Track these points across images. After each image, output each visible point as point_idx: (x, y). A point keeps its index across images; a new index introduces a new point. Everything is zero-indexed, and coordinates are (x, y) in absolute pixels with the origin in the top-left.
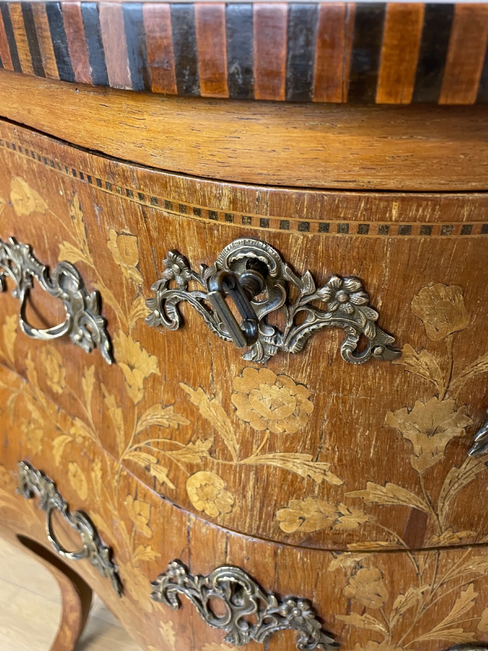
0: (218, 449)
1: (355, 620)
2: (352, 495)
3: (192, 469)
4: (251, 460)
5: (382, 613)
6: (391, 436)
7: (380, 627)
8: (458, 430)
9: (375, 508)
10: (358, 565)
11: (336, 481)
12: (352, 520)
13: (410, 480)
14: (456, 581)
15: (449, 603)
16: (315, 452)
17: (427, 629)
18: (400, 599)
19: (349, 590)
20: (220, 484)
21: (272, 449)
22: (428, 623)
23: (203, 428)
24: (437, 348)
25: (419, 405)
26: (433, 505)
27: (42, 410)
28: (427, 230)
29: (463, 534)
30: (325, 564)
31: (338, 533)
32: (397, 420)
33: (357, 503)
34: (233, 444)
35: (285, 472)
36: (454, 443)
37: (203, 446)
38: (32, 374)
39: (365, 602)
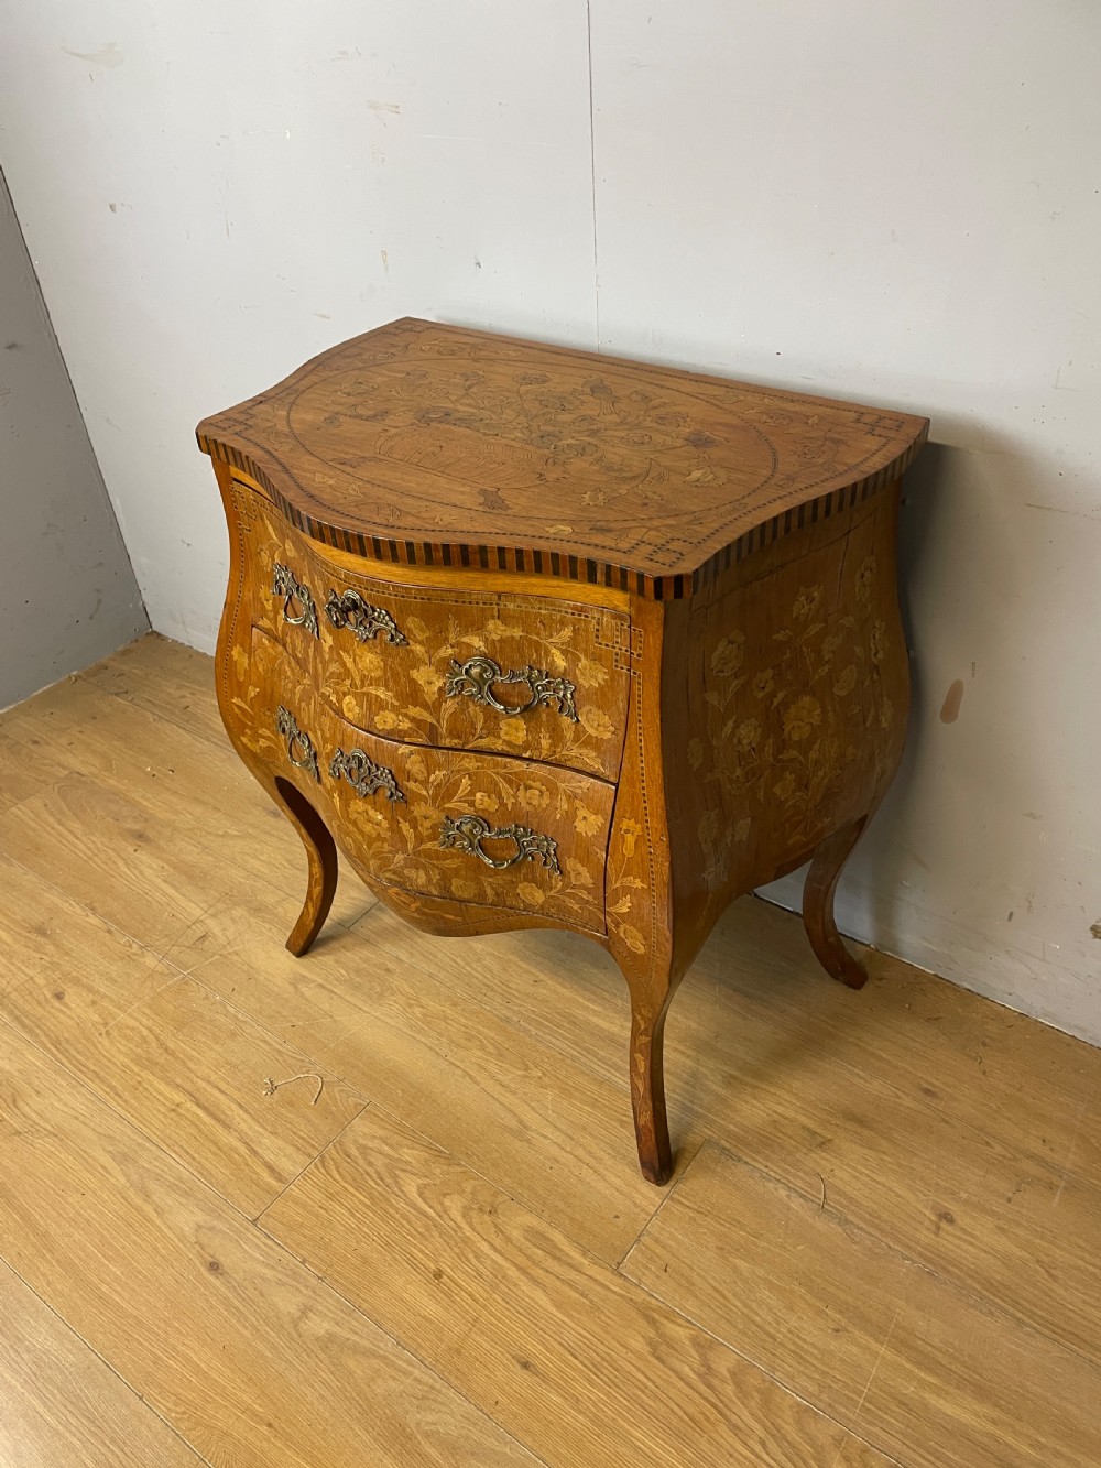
0: (353, 685)
1: (412, 785)
2: (403, 711)
3: (345, 694)
4: (364, 690)
5: (424, 784)
6: (413, 682)
7: (424, 792)
8: (440, 684)
9: (413, 720)
10: (411, 753)
11: (397, 703)
12: (406, 725)
13: (425, 706)
14: (459, 771)
15: (457, 784)
16: (386, 686)
17: (449, 801)
18: (432, 777)
19: (408, 766)
20: (354, 702)
21: (371, 685)
22: (449, 796)
23: (347, 673)
24: (421, 643)
25: (422, 668)
26: (438, 722)
27: (292, 670)
28: (403, 597)
29: (456, 741)
30: (397, 749)
31: (400, 731)
32: (414, 674)
33: (406, 715)
34: (358, 682)
35: (377, 696)
36: (440, 689)
37: (348, 682)
38: (289, 646)
39: (416, 776)
